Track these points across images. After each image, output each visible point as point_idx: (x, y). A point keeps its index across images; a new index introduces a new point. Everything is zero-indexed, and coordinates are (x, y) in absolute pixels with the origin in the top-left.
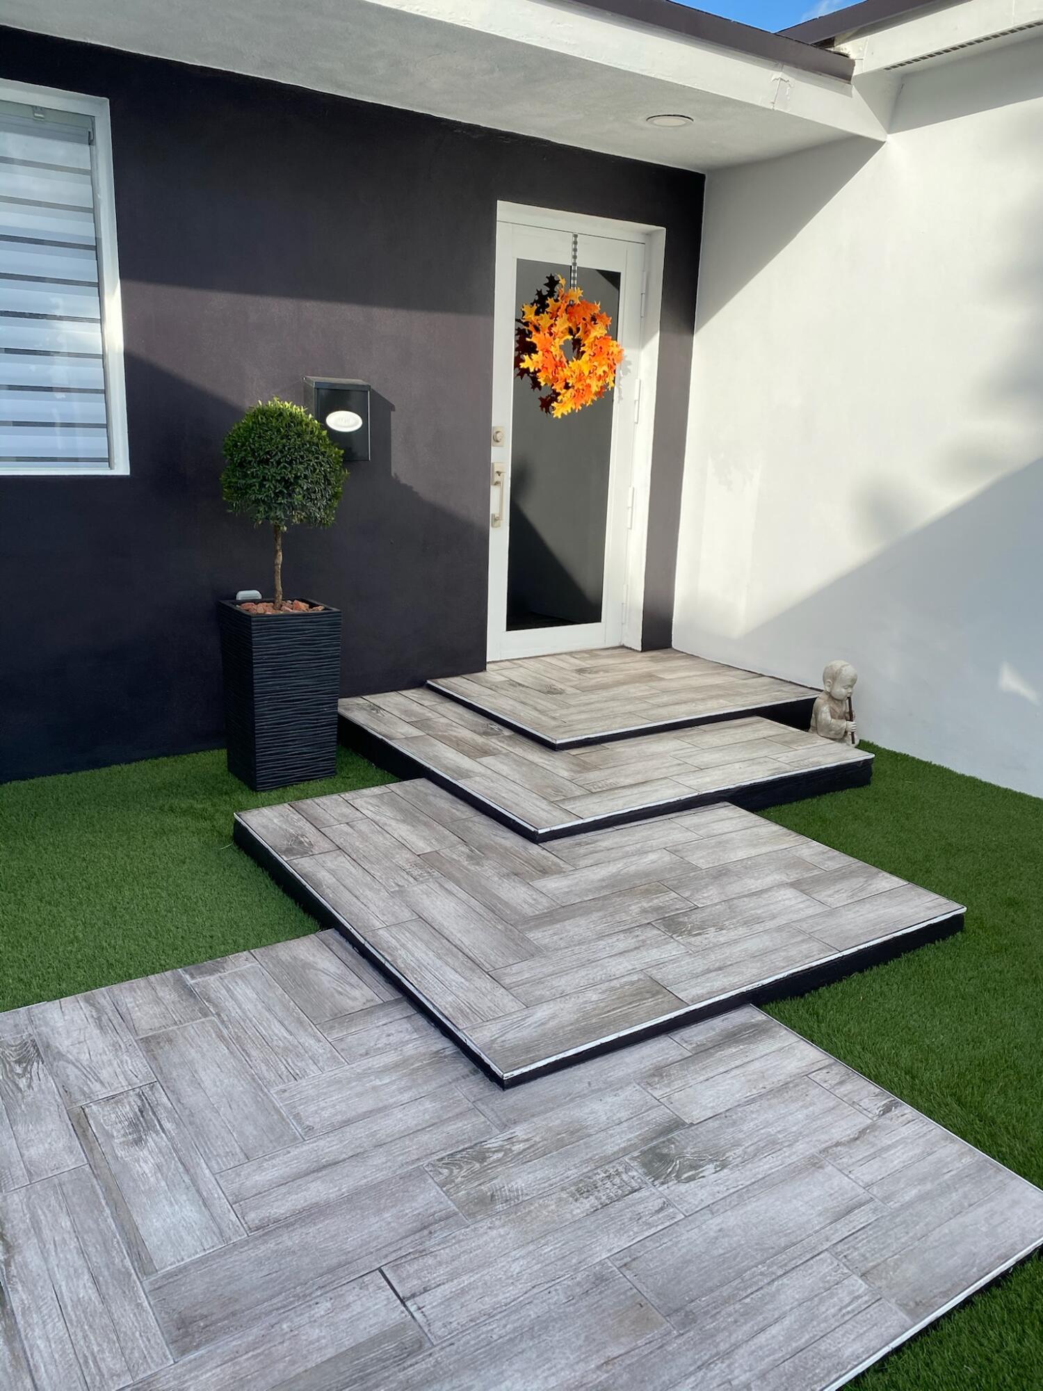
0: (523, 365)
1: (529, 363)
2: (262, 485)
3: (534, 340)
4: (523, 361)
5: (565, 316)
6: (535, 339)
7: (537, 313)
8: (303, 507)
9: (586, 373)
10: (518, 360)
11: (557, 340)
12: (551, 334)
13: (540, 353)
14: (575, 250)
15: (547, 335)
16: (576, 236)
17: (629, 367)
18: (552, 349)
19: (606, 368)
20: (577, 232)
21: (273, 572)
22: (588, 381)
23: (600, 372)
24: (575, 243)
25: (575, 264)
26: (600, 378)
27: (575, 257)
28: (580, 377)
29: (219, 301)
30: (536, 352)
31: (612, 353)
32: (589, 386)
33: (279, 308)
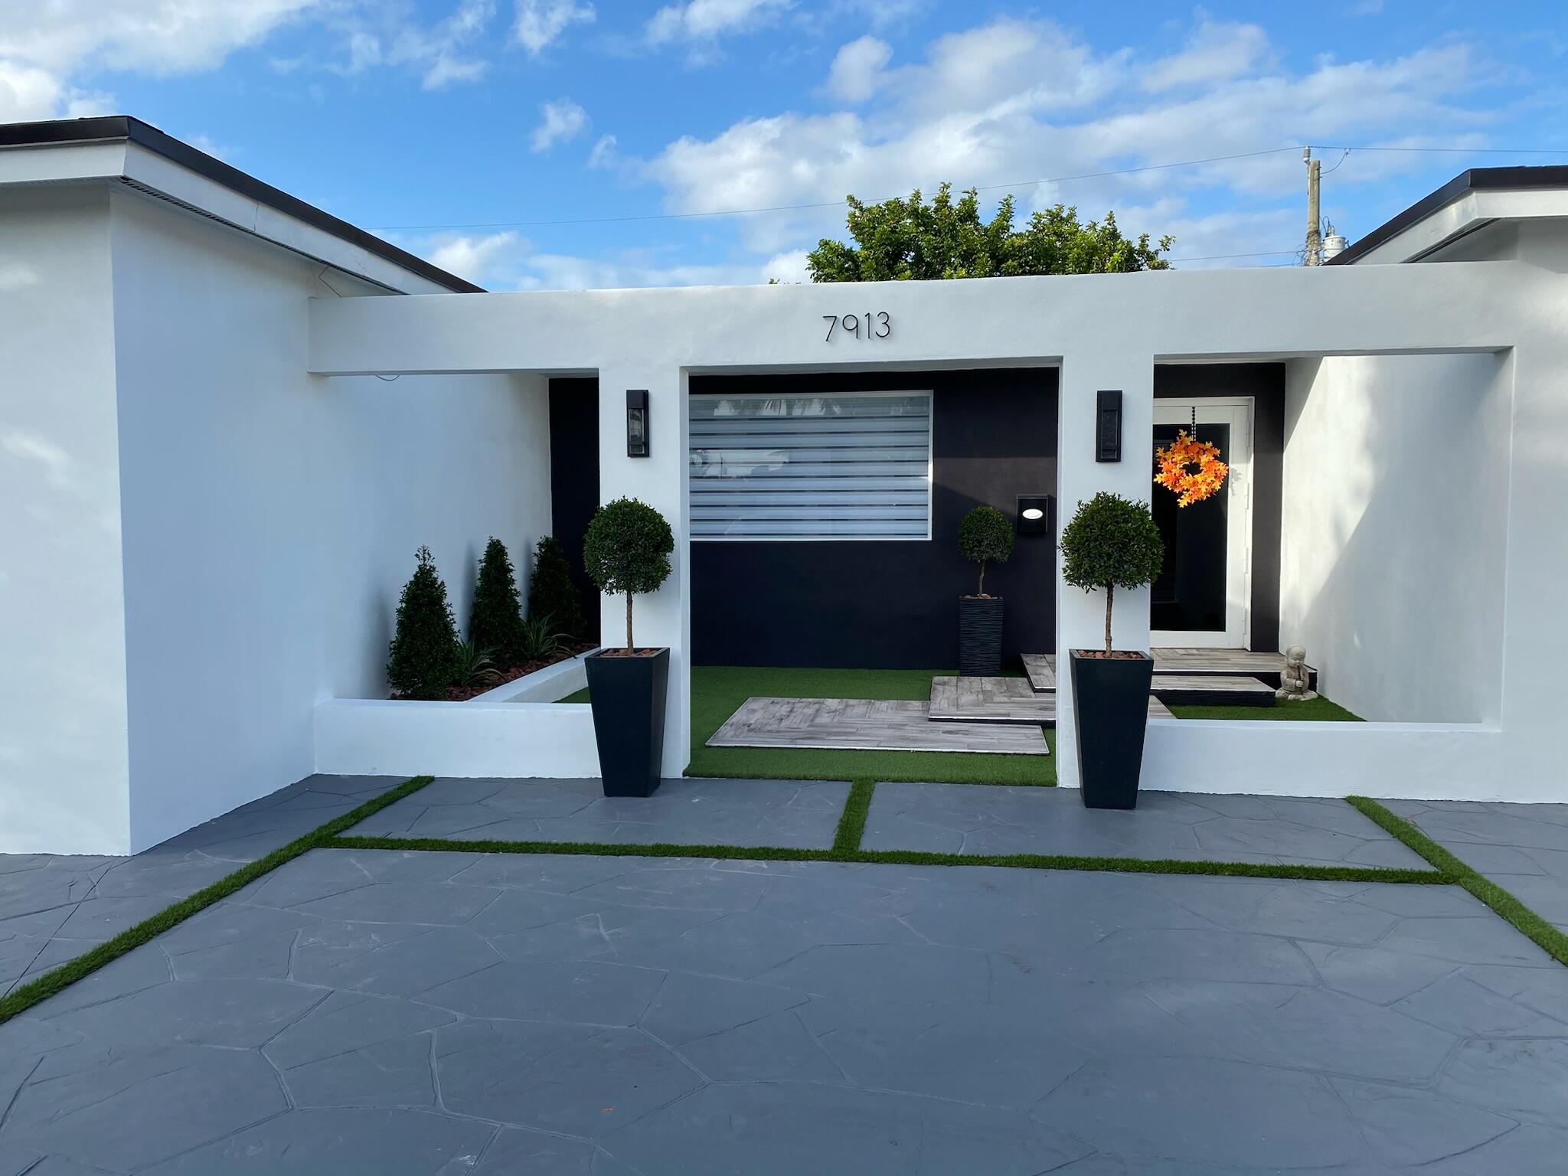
0: (1155, 480)
1: (1159, 479)
2: (968, 543)
3: (1162, 466)
4: (1156, 477)
5: (1183, 452)
6: (1164, 465)
7: (1165, 452)
8: (987, 552)
9: (1200, 482)
10: (1154, 477)
11: (1178, 465)
12: (1172, 462)
13: (1165, 473)
14: (1194, 415)
15: (1170, 463)
16: (1194, 408)
17: (1240, 476)
18: (1174, 471)
19: (1213, 479)
20: (1193, 406)
21: (979, 581)
22: (1199, 487)
23: (1209, 481)
24: (1194, 411)
25: (1194, 423)
26: (1208, 485)
27: (1194, 419)
28: (1195, 483)
29: (977, 463)
30: (1162, 473)
31: (1219, 470)
32: (1200, 489)
33: (1007, 464)
